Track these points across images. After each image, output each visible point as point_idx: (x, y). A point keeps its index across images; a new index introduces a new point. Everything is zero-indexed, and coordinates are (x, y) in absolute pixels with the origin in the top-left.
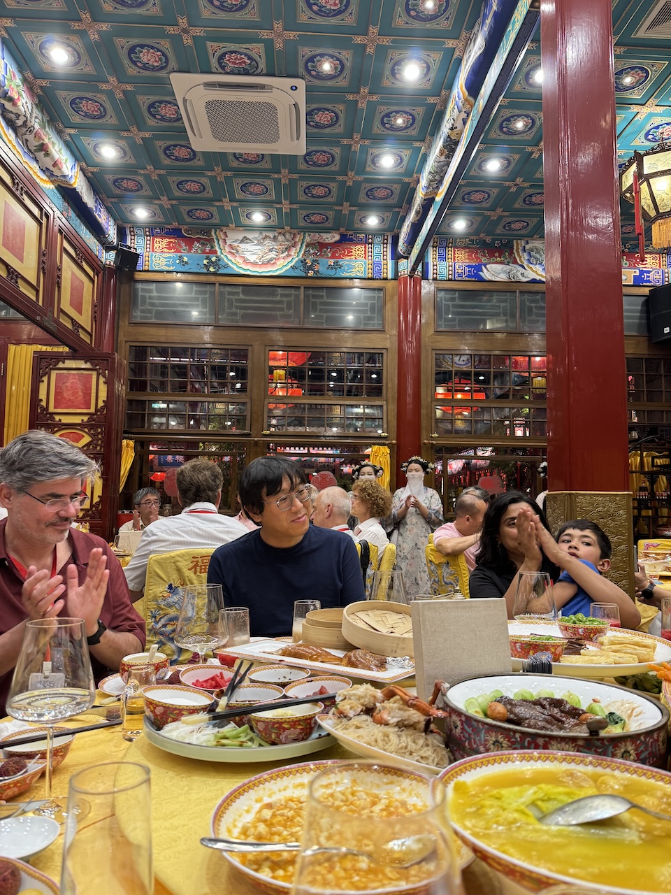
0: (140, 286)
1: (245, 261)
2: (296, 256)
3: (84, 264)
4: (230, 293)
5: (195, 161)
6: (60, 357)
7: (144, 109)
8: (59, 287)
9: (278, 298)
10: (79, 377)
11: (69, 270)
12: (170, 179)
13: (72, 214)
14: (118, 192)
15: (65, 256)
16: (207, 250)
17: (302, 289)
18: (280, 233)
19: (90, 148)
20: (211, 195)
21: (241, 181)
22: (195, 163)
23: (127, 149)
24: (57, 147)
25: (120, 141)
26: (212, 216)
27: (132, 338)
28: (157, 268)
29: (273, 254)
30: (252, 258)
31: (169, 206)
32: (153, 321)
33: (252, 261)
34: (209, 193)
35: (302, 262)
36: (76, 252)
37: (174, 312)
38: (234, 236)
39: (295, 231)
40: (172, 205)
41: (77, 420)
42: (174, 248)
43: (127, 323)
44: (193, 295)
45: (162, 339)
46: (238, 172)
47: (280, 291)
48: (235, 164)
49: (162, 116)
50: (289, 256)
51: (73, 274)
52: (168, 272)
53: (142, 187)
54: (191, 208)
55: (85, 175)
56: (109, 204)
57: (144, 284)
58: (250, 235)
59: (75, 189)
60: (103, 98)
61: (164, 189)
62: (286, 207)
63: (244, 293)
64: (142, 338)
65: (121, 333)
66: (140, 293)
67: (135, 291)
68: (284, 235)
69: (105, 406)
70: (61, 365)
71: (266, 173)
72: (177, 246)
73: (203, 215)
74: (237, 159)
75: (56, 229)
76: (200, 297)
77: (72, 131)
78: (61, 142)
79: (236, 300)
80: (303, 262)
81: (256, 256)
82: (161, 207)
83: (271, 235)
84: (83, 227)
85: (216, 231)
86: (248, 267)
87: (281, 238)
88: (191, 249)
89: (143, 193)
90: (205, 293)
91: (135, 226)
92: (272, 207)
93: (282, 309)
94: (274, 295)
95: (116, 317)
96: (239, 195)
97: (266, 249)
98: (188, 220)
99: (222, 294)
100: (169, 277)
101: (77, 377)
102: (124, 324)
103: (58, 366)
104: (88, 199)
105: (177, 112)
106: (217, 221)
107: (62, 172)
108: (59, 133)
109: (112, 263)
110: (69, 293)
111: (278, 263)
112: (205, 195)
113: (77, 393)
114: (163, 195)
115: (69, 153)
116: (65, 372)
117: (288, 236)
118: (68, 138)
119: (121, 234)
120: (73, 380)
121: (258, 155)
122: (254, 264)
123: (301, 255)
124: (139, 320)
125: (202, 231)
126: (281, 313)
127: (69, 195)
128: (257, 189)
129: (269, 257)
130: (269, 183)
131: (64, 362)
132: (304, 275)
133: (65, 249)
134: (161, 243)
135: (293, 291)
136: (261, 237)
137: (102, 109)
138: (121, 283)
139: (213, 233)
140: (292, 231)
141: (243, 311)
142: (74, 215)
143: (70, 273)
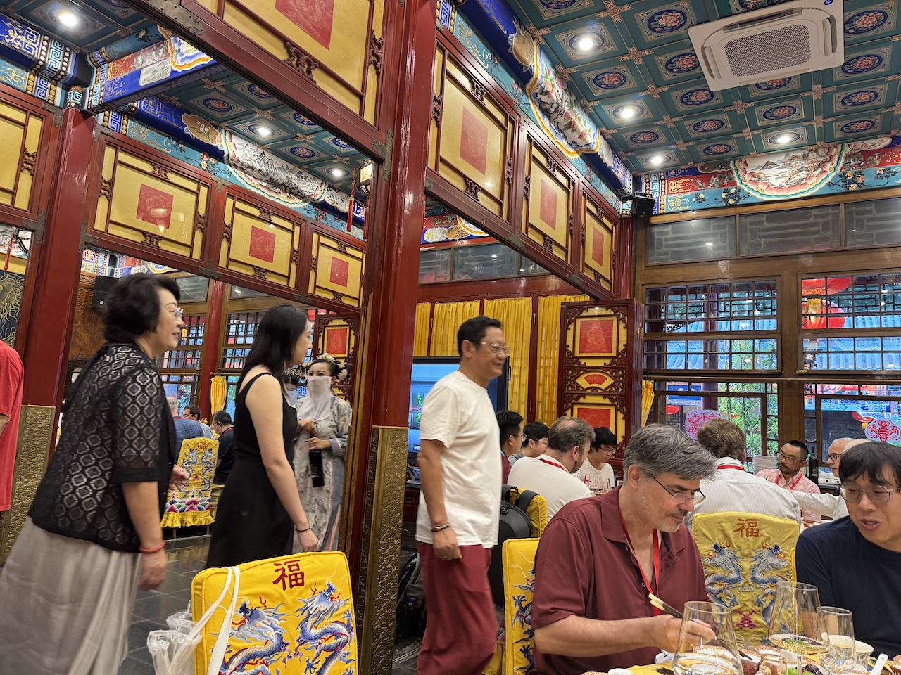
0: (655, 230)
1: (769, 186)
2: (832, 171)
3: (604, 218)
4: (751, 224)
5: (712, 101)
6: (583, 306)
7: (662, 67)
8: (584, 245)
9: (812, 220)
10: (602, 323)
11: (591, 226)
12: (686, 123)
13: (594, 176)
14: (634, 146)
15: (588, 215)
16: (725, 183)
17: (842, 206)
18: (811, 151)
19: (610, 114)
20: (730, 129)
21: (763, 109)
22: (714, 102)
23: (645, 106)
24: (582, 122)
25: (637, 101)
26: (730, 148)
27: (648, 282)
28: (672, 210)
29: (803, 175)
30: (777, 183)
31: (685, 149)
32: (671, 261)
33: (777, 185)
34: (728, 128)
35: (840, 176)
36: (597, 209)
37: (691, 251)
38: (754, 164)
39: (830, 144)
40: (687, 147)
41: (600, 363)
42: (689, 187)
43: (643, 267)
44: (711, 231)
45: (680, 279)
46: (760, 101)
47: (813, 212)
48: (758, 93)
49: (680, 69)
50: (824, 172)
51: (595, 230)
52: (684, 212)
53: (657, 136)
54: (707, 145)
55: (605, 138)
56: (626, 159)
57: (660, 228)
58: (774, 159)
59: (596, 153)
60: (623, 69)
61: (680, 133)
62: (819, 122)
63: (768, 220)
64: (659, 280)
65: (638, 277)
66: (656, 237)
67: (652, 235)
68: (816, 151)
69: (626, 350)
70: (585, 313)
71: (794, 94)
72: (693, 185)
73: (720, 149)
74: (760, 88)
75: (581, 192)
76: (719, 231)
77: (595, 104)
78: (585, 115)
79: (760, 230)
80: (843, 176)
81: (782, 179)
82: (677, 151)
83: (800, 154)
84: (603, 185)
85: (735, 162)
86: (774, 193)
87: (811, 155)
88: (707, 185)
89: (659, 141)
90: (724, 227)
91: (650, 173)
92: (802, 126)
93: (818, 232)
94: (805, 217)
95: (633, 263)
96: (761, 122)
97: (793, 170)
98: (705, 157)
99: (742, 225)
100: (684, 216)
101: (599, 323)
102: (640, 268)
103: (582, 315)
104: (608, 159)
105: (694, 61)
106: (737, 152)
107: (586, 142)
108: (584, 108)
109: (628, 213)
110: (592, 248)
111: (810, 182)
112: (723, 130)
113: (600, 338)
114: (679, 140)
115: (591, 122)
116: (589, 319)
117: (821, 152)
118: (591, 110)
119: (637, 182)
120: (596, 326)
121: (784, 79)
122: (780, 188)
123: (839, 169)
124: (655, 263)
125: (719, 165)
126: (816, 236)
127: (592, 160)
128: (783, 112)
129: (797, 178)
130: (798, 103)
131: (587, 311)
132: (844, 190)
133: (588, 209)
134: (675, 185)
135: (830, 210)
136: (787, 158)
137: (622, 77)
138: (637, 230)
139: (731, 165)
140: (827, 145)
141: (768, 240)
142: (595, 176)
143: (592, 230)
